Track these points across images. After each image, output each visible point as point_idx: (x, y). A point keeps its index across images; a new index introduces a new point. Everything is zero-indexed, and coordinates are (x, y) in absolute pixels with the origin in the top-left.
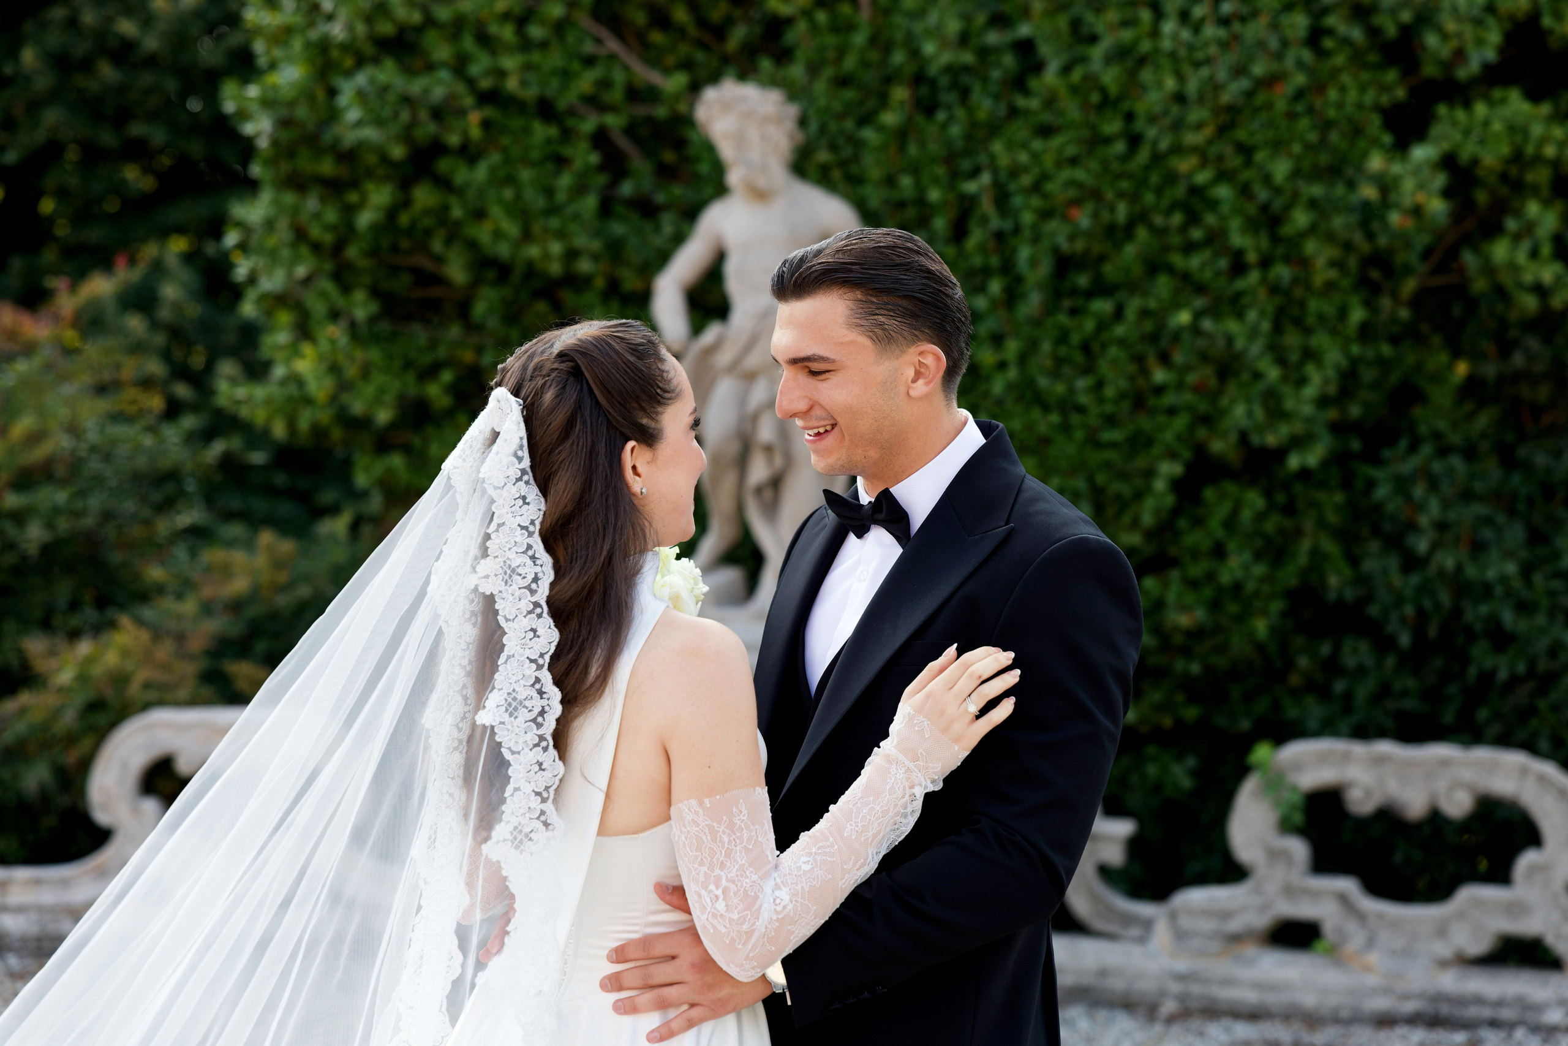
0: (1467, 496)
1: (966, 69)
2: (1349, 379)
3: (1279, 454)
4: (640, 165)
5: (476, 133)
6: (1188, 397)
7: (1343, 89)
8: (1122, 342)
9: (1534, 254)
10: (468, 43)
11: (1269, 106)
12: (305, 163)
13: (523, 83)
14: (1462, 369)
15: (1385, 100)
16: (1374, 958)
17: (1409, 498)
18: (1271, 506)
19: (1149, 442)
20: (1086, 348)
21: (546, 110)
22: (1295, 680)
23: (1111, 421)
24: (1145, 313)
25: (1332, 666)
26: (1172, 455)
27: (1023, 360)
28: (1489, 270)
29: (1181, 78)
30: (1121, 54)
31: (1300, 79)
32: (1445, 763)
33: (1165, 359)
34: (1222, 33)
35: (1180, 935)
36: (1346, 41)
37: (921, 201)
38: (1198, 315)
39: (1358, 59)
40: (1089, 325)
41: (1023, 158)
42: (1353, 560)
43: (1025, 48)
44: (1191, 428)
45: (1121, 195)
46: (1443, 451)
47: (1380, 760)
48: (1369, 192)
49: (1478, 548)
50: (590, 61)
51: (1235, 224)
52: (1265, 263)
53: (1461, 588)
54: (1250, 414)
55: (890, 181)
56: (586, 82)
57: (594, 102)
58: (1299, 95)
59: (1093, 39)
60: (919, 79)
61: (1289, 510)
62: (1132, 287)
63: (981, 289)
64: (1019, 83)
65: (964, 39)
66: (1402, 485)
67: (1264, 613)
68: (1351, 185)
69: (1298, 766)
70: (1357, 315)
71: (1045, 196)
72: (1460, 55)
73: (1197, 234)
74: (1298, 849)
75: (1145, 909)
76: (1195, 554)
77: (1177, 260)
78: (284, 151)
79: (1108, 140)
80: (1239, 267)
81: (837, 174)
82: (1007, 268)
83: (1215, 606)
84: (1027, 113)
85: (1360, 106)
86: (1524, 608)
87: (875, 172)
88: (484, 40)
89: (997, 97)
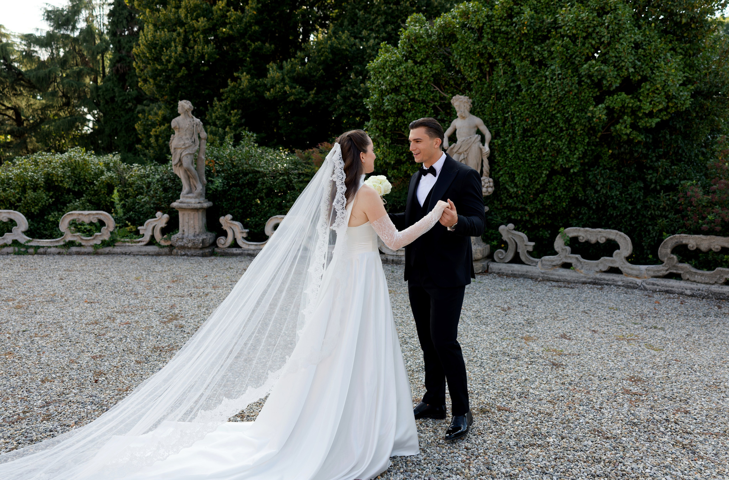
0: (609, 178)
1: (506, 91)
2: (585, 154)
3: (569, 169)
4: (442, 112)
5: (410, 106)
6: (550, 157)
7: (585, 93)
8: (536, 146)
9: (626, 127)
10: (409, 89)
11: (569, 97)
12: (378, 114)
13: (419, 97)
14: (610, 151)
15: (595, 95)
16: (582, 271)
17: (596, 178)
18: (567, 180)
19: (542, 167)
20: (529, 147)
21: (423, 102)
22: (571, 215)
23: (534, 163)
24: (541, 140)
25: (580, 213)
26: (547, 170)
27: (515, 151)
28: (616, 131)
29: (550, 92)
30: (539, 87)
31: (576, 91)
32: (600, 232)
33: (545, 150)
34: (560, 82)
35: (543, 265)
36: (587, 83)
37: (496, 118)
38: (552, 141)
39: (589, 86)
40: (530, 143)
41: (517, 109)
42: (585, 191)
43: (519, 86)
44: (550, 164)
45: (537, 116)
46: (604, 169)
47: (587, 231)
48: (589, 114)
49: (611, 189)
50: (433, 92)
51: (561, 121)
52: (567, 130)
53: (607, 197)
54: (563, 161)
55: (490, 114)
56: (431, 96)
57: (433, 100)
58: (575, 94)
59: (533, 84)
60: (498, 93)
61: (571, 181)
62: (539, 135)
63: (508, 136)
64: (517, 94)
65: (506, 85)
66: (595, 176)
67: (565, 202)
68: (586, 113)
69: (569, 232)
70: (587, 140)
71: (521, 117)
72: (611, 85)
73: (553, 124)
74: (568, 249)
75: (536, 260)
76: (551, 190)
77: (548, 129)
78: (374, 111)
79: (535, 105)
80: (562, 131)
81: (480, 113)
82: (513, 132)
83: (555, 200)
84: (519, 100)
85: (588, 96)
86: (620, 201)
87: (487, 113)
88: (411, 88)
89: (512, 96)
